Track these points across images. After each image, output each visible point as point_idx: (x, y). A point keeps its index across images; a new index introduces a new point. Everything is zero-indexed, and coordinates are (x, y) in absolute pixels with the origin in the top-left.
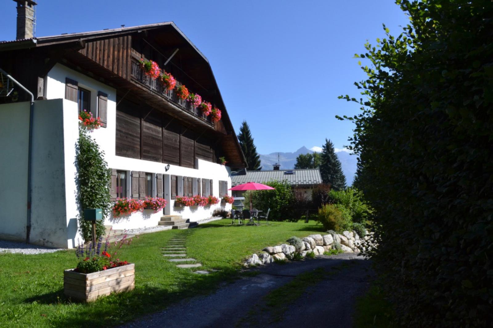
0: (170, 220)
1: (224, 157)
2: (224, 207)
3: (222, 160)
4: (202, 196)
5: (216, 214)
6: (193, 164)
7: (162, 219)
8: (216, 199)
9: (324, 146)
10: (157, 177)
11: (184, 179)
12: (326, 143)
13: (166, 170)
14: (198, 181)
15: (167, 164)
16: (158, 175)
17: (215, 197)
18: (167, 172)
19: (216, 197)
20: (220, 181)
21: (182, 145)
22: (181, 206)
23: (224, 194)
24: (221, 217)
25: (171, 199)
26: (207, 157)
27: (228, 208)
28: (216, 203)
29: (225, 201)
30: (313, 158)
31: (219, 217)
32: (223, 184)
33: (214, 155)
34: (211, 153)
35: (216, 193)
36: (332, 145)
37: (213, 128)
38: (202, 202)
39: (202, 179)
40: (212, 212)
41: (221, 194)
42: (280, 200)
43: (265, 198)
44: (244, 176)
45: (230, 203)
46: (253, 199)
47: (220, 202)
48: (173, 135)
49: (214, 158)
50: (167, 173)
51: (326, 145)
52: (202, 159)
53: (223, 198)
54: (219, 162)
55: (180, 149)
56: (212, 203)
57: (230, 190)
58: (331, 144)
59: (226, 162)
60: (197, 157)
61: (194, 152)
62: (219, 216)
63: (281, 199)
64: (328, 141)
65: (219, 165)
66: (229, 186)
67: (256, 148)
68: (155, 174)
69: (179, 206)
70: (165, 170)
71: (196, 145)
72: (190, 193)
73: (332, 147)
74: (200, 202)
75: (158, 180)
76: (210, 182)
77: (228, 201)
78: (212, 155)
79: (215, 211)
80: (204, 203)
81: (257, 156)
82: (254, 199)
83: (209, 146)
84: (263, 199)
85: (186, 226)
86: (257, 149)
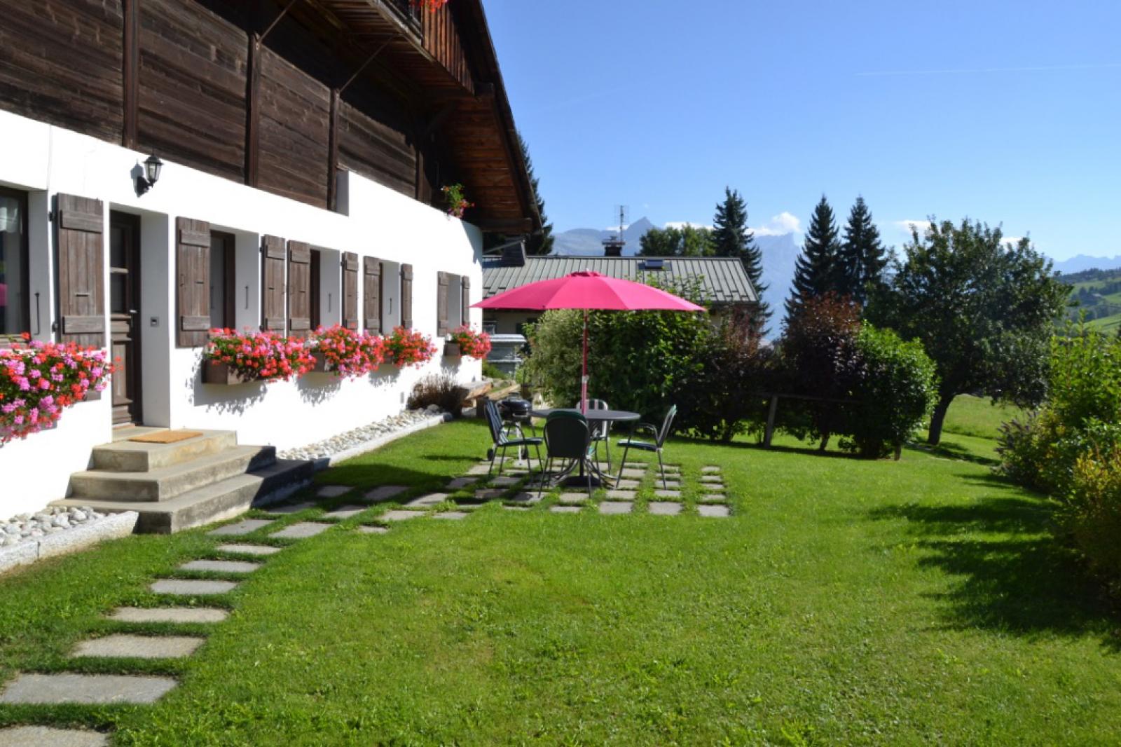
0: (144, 468)
1: (458, 187)
2: (456, 371)
3: (450, 197)
4: (360, 331)
5: (421, 401)
6: (324, 189)
7: (98, 460)
8: (421, 341)
9: (719, 208)
10: (56, 217)
11: (264, 250)
12: (725, 199)
13: (142, 186)
14: (344, 264)
15: (146, 157)
16: (66, 209)
17: (417, 336)
18: (144, 196)
19: (424, 336)
20: (440, 275)
21: (261, 88)
22: (232, 379)
23: (456, 325)
24: (440, 412)
25: (179, 344)
26: (392, 175)
27: (469, 373)
28: (422, 359)
29: (457, 348)
30: (682, 240)
31: (434, 412)
32: (452, 287)
33: (422, 175)
34: (409, 162)
35: (424, 320)
36: (742, 205)
37: (419, 42)
38: (357, 357)
39: (366, 258)
40: (408, 392)
41: (444, 322)
42: (672, 353)
43: (617, 346)
44: (517, 269)
45: (477, 355)
46: (568, 345)
47: (437, 357)
48: (206, 26)
49: (421, 185)
50: (148, 202)
51: (725, 203)
52: (370, 178)
53: (450, 338)
54: (441, 202)
55: (247, 103)
56: (404, 359)
57: (477, 306)
58: (740, 202)
59: (465, 203)
60: (346, 163)
61: (331, 138)
62: (432, 407)
63: (676, 350)
64: (732, 194)
65: (439, 214)
66: (476, 294)
67: (543, 205)
68: (43, 193)
69: (225, 381)
70: (131, 184)
71: (338, 112)
72: (298, 314)
73: (742, 211)
74: (346, 355)
75: (62, 232)
76: (403, 274)
77: (470, 347)
78: (414, 172)
79: (418, 387)
80: (363, 360)
81: (546, 224)
82: (573, 347)
83: (403, 132)
84: (605, 349)
85: (240, 498)
86: (545, 208)
